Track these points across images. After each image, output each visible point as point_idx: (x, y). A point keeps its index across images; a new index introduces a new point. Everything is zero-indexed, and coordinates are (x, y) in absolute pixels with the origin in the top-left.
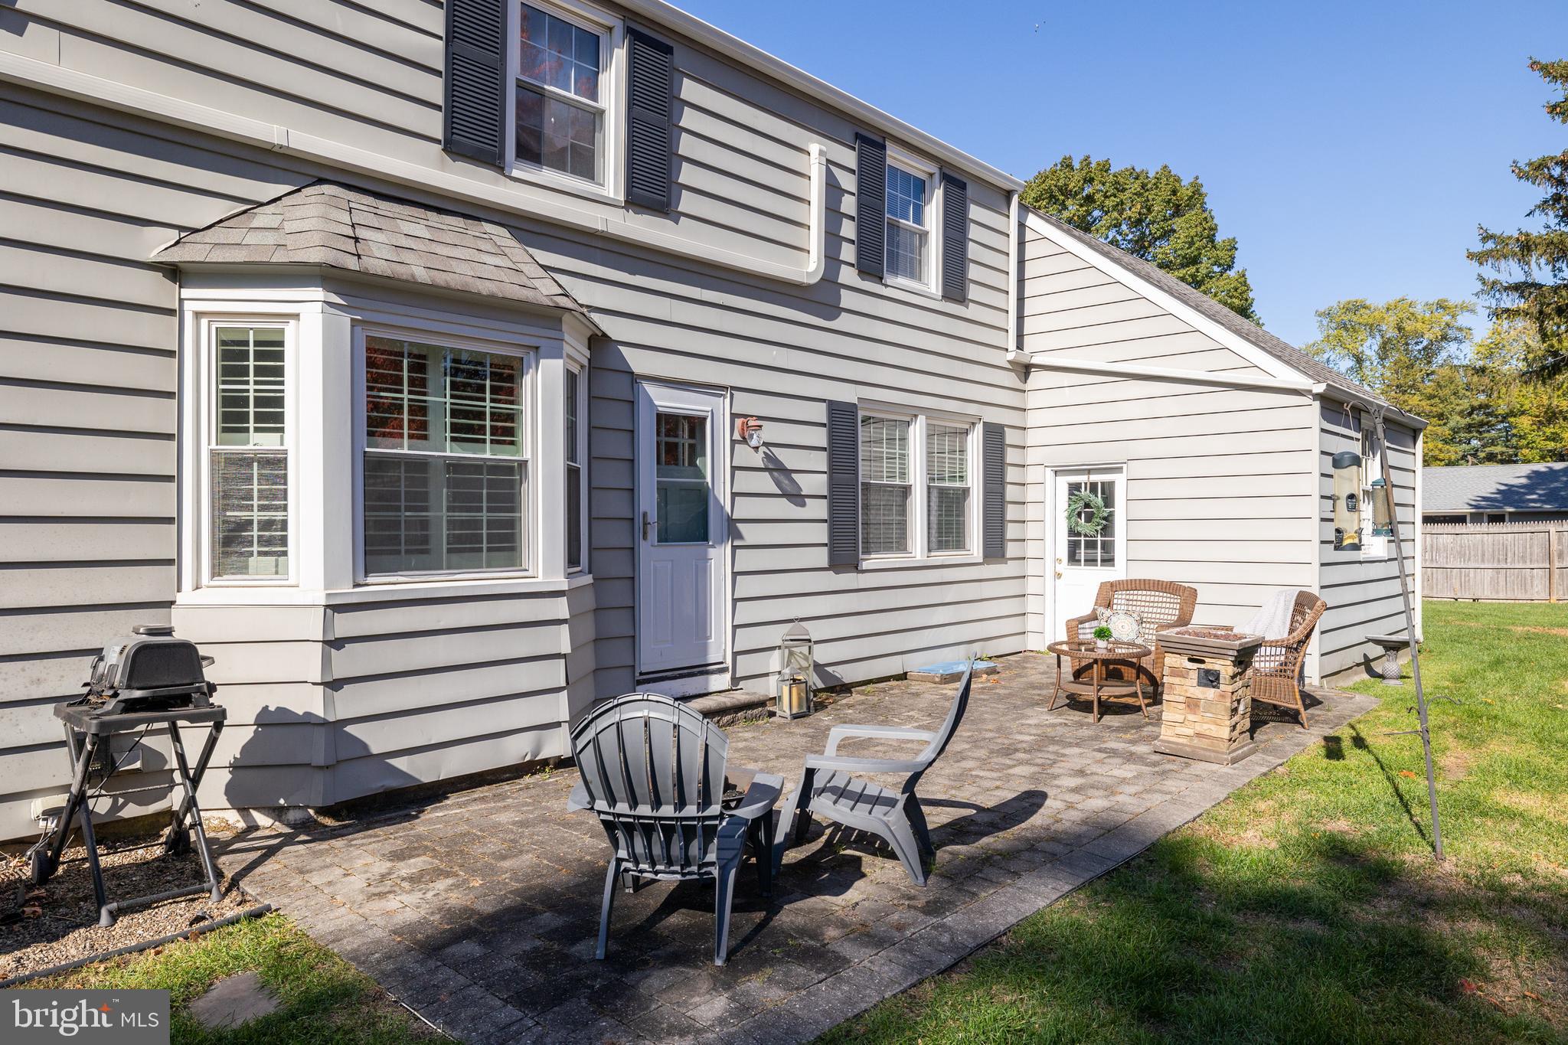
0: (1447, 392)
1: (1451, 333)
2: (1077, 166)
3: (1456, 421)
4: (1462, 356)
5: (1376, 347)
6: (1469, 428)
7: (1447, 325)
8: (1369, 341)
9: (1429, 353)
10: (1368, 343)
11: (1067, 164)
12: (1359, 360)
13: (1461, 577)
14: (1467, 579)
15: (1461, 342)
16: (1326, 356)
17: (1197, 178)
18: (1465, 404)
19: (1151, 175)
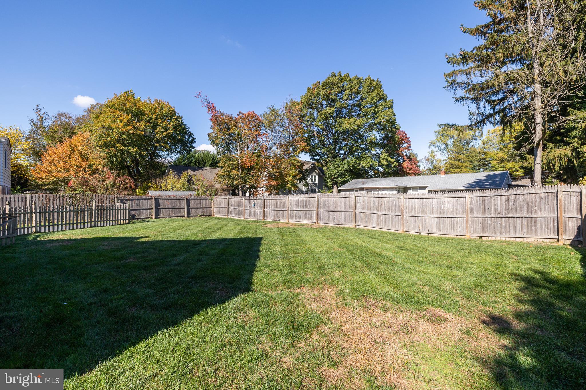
0: (473, 154)
1: (474, 138)
2: (337, 75)
3: (476, 163)
4: (477, 144)
5: (452, 142)
6: (480, 165)
7: (473, 135)
8: (450, 140)
9: (468, 143)
10: (449, 141)
11: (334, 75)
12: (447, 146)
13: (422, 221)
14: (425, 222)
15: (477, 140)
16: (437, 144)
17: (378, 79)
18: (478, 158)
19: (364, 79)
